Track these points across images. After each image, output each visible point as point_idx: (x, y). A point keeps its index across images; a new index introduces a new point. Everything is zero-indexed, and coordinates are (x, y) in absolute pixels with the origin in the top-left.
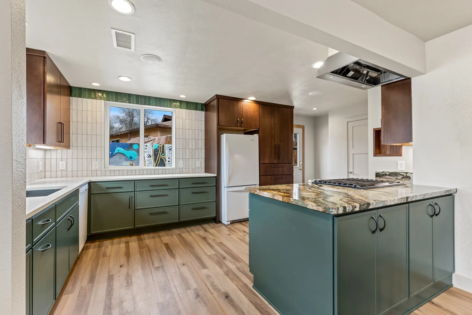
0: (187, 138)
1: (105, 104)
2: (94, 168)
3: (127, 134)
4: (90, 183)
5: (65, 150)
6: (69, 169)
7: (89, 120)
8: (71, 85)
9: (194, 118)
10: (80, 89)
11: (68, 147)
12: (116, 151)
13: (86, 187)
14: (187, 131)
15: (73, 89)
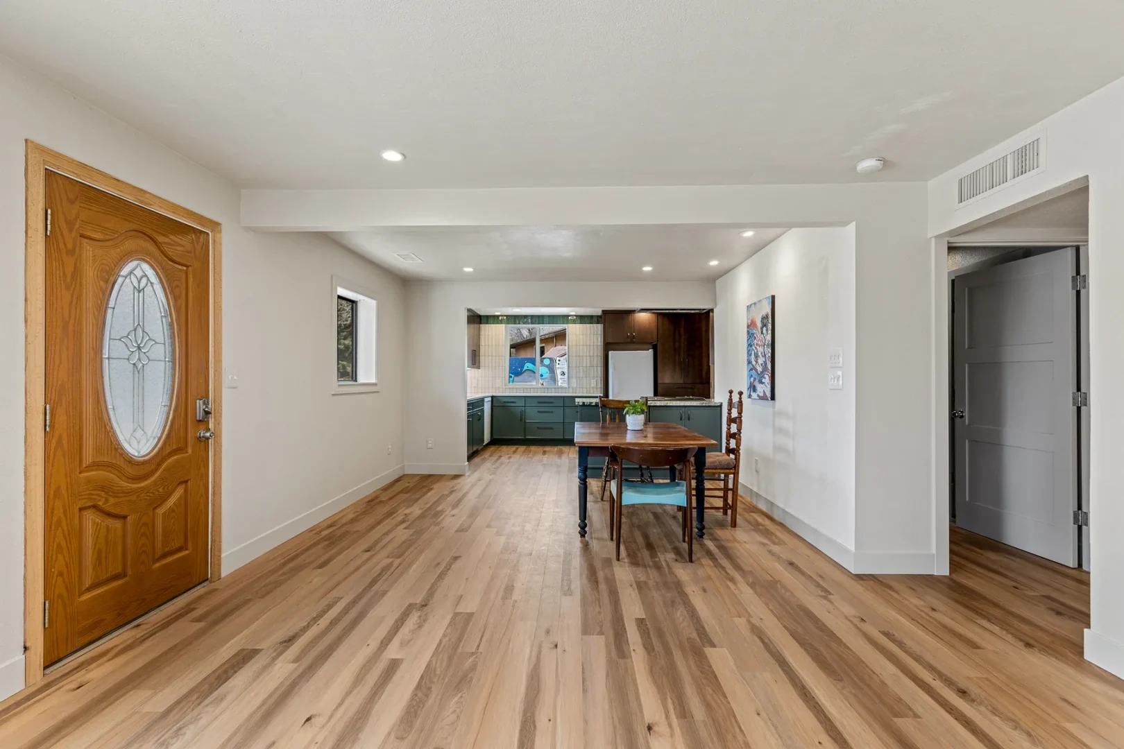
0: (581, 354)
1: (505, 327)
2: (497, 386)
3: (552, 338)
4: (492, 397)
5: (476, 370)
6: (480, 386)
7: (494, 343)
8: (481, 314)
9: (588, 333)
10: (487, 317)
11: (479, 368)
12: (525, 368)
13: (490, 399)
14: (581, 347)
15: (482, 318)
